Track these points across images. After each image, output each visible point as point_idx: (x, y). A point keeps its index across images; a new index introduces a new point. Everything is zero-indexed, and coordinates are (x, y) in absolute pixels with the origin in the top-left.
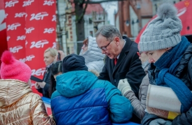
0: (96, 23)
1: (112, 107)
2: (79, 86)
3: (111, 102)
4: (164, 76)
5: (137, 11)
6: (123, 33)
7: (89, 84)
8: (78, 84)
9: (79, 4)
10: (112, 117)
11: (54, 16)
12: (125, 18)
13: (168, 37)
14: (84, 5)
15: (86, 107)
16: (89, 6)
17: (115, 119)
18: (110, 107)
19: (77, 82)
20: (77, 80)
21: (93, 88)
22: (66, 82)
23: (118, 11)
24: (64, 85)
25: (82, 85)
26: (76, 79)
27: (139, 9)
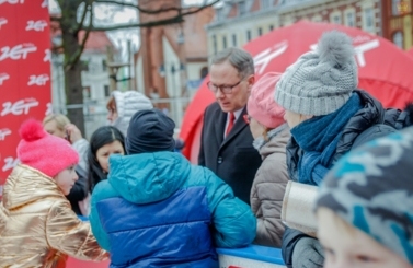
0: (112, 68)
1: (221, 223)
2: (159, 186)
3: (218, 214)
4: (313, 170)
5: (178, 49)
6: (152, 90)
7: (179, 181)
8: (159, 182)
9: (71, 31)
10: (219, 239)
11: (48, 52)
12: (155, 61)
13: (309, 96)
14: (82, 34)
15: (173, 223)
16: (91, 35)
17: (225, 243)
18: (216, 222)
19: (156, 179)
20: (158, 175)
21: (185, 186)
22: (135, 176)
23: (141, 47)
24: (132, 182)
25: (167, 185)
26: (156, 172)
27: (181, 44)
